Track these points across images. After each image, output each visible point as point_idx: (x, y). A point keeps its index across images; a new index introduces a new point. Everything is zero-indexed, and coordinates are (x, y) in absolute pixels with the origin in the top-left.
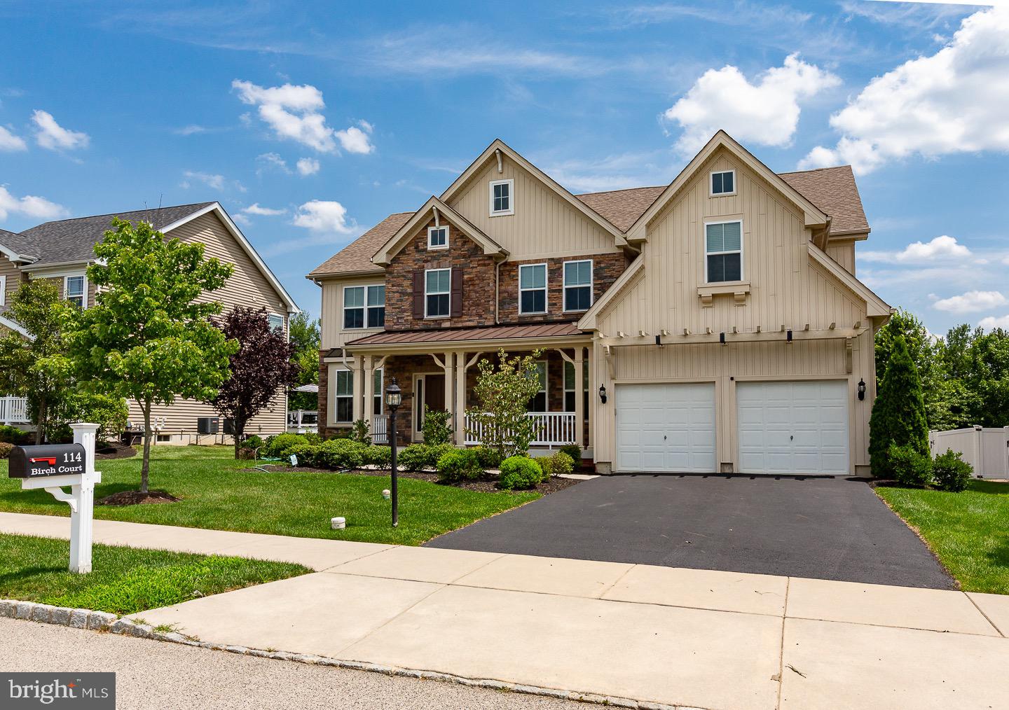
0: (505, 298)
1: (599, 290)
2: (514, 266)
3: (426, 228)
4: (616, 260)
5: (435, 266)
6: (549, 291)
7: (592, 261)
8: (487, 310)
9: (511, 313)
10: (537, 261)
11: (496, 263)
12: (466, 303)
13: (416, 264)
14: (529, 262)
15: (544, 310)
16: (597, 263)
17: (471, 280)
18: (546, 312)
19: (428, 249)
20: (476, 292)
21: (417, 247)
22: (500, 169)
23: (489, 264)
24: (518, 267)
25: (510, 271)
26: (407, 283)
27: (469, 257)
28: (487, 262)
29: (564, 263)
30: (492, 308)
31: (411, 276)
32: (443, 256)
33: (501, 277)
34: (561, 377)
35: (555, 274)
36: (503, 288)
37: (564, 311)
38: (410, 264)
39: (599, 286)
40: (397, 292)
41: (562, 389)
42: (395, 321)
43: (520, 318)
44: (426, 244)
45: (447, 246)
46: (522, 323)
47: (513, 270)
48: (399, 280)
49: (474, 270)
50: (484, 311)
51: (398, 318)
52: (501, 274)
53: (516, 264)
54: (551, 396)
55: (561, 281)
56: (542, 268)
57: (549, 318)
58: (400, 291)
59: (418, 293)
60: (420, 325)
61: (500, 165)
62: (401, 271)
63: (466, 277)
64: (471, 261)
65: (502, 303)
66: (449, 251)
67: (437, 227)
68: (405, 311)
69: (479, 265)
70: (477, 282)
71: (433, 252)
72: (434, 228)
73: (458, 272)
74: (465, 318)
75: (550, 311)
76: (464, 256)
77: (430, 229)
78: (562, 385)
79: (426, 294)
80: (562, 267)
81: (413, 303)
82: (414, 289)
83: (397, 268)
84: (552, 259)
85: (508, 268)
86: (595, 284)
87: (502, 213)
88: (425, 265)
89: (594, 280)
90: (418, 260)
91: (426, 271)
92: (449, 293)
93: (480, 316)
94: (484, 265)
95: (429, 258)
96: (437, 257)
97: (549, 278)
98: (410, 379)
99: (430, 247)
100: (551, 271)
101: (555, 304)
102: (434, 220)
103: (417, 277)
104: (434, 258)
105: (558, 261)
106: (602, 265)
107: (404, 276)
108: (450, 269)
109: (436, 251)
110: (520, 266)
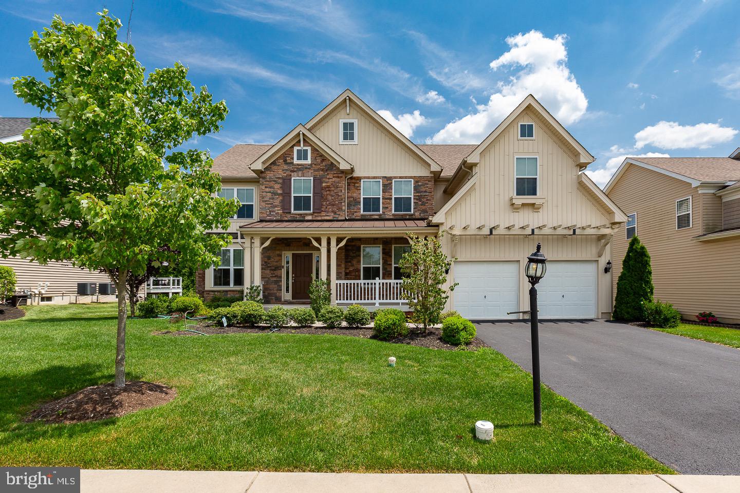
0: (351, 201)
1: (417, 200)
2: (358, 180)
3: (292, 147)
4: (429, 181)
5: (300, 175)
6: (383, 199)
7: (412, 180)
8: (340, 209)
9: (356, 212)
10: (374, 178)
11: (346, 177)
12: (324, 203)
13: (285, 173)
14: (368, 178)
15: (380, 211)
16: (416, 182)
17: (328, 187)
18: (381, 212)
19: (295, 163)
20: (332, 196)
21: (285, 161)
22: (348, 111)
23: (342, 177)
24: (360, 181)
25: (355, 183)
26: (277, 186)
27: (327, 171)
28: (340, 175)
29: (394, 180)
30: (344, 208)
31: (280, 181)
32: (306, 168)
33: (349, 187)
34: (391, 256)
35: (387, 187)
36: (349, 194)
37: (393, 212)
38: (280, 172)
39: (417, 197)
40: (270, 192)
41: (391, 264)
42: (268, 213)
43: (362, 215)
44: (293, 159)
45: (309, 161)
46: (364, 219)
47: (357, 183)
48: (272, 184)
49: (330, 180)
50: (337, 209)
51: (270, 211)
52: (349, 185)
53: (359, 179)
54: (384, 269)
55: (391, 192)
56: (378, 183)
57: (383, 217)
58: (272, 192)
59: (286, 193)
60: (288, 217)
61: (348, 108)
62: (272, 177)
63: (324, 184)
64: (328, 174)
65: (349, 205)
66: (311, 165)
67: (302, 147)
68: (276, 206)
69: (334, 177)
70: (333, 189)
71: (298, 165)
72: (299, 148)
73: (318, 181)
74: (323, 214)
75: (383, 212)
76: (322, 170)
77: (296, 149)
78: (392, 262)
79: (293, 195)
80: (392, 183)
81: (282, 201)
82: (283, 190)
83: (269, 175)
84: (385, 177)
85: (353, 181)
86: (414, 196)
87: (349, 142)
88: (292, 174)
89: (414, 193)
90: (287, 170)
91: (293, 178)
92: (311, 195)
93: (335, 213)
94: (338, 177)
95: (295, 169)
96: (301, 169)
97: (383, 190)
98: (280, 256)
99: (296, 161)
100: (384, 185)
101: (387, 208)
102: (299, 141)
103: (286, 183)
104: (299, 170)
105: (390, 179)
106: (420, 184)
107: (275, 181)
108: (312, 178)
109: (301, 165)
110: (362, 180)
